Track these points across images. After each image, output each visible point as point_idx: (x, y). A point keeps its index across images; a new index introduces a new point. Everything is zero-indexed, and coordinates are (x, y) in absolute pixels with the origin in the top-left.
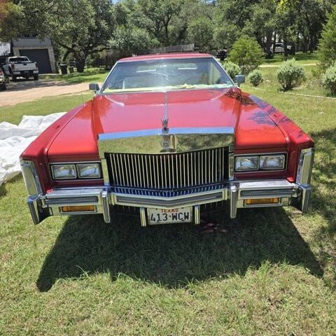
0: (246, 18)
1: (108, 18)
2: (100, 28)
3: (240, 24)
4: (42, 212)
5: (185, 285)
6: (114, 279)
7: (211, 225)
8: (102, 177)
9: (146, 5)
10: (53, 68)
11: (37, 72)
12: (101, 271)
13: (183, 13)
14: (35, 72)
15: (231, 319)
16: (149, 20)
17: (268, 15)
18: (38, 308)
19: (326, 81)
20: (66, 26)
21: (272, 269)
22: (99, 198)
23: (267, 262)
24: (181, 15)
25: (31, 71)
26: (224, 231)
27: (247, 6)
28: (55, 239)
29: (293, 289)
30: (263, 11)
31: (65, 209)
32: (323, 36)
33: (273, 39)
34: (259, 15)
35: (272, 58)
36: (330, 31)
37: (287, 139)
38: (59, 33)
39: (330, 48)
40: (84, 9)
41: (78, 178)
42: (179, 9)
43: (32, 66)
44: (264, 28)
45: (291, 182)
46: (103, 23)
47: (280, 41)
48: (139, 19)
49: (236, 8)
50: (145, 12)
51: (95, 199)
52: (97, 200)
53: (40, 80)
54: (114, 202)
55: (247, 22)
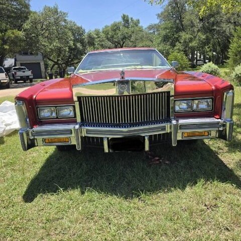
0: (177, 41)
1: (82, 42)
2: (76, 48)
3: (173, 45)
4: (29, 142)
5: (138, 196)
6: (83, 193)
7: (157, 158)
8: (75, 116)
9: (108, 34)
10: (43, 75)
11: (32, 77)
12: (73, 188)
13: (133, 39)
14: (30, 77)
15: (176, 218)
16: (110, 43)
17: (191, 38)
18: (22, 213)
19: (236, 76)
20: (54, 45)
21: (206, 186)
22: (73, 131)
23: (202, 180)
24: (132, 40)
25: (28, 76)
26: (167, 162)
27: (177, 33)
28: (38, 170)
29: (224, 198)
30: (188, 36)
31: (47, 141)
32: (231, 48)
33: (195, 56)
34: (185, 39)
35: (195, 68)
36: (236, 44)
37: (214, 88)
38: (49, 50)
39: (236, 56)
40: (66, 35)
41: (57, 118)
42: (131, 36)
43: (28, 73)
44: (189, 47)
45: (218, 119)
46: (79, 45)
47: (200, 58)
48: (103, 43)
49: (169, 34)
50: (108, 39)
51: (70, 132)
52: (71, 133)
53: (33, 83)
54: (84, 134)
55: (177, 43)
